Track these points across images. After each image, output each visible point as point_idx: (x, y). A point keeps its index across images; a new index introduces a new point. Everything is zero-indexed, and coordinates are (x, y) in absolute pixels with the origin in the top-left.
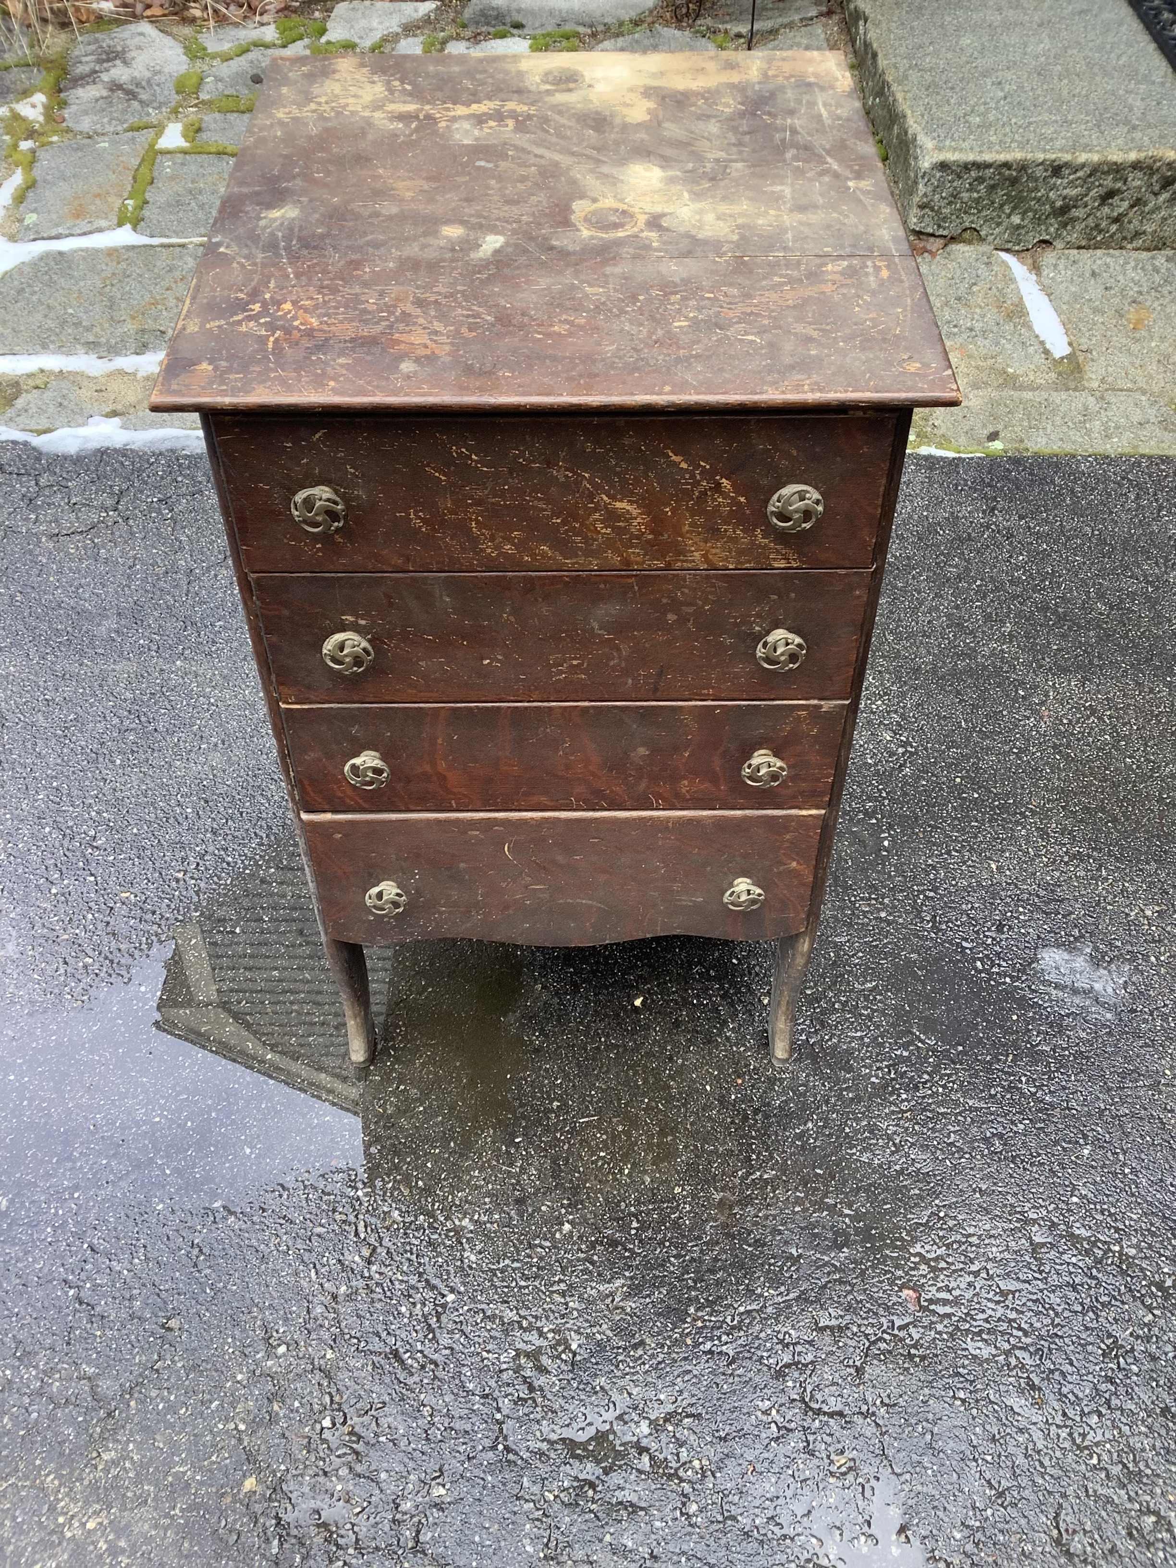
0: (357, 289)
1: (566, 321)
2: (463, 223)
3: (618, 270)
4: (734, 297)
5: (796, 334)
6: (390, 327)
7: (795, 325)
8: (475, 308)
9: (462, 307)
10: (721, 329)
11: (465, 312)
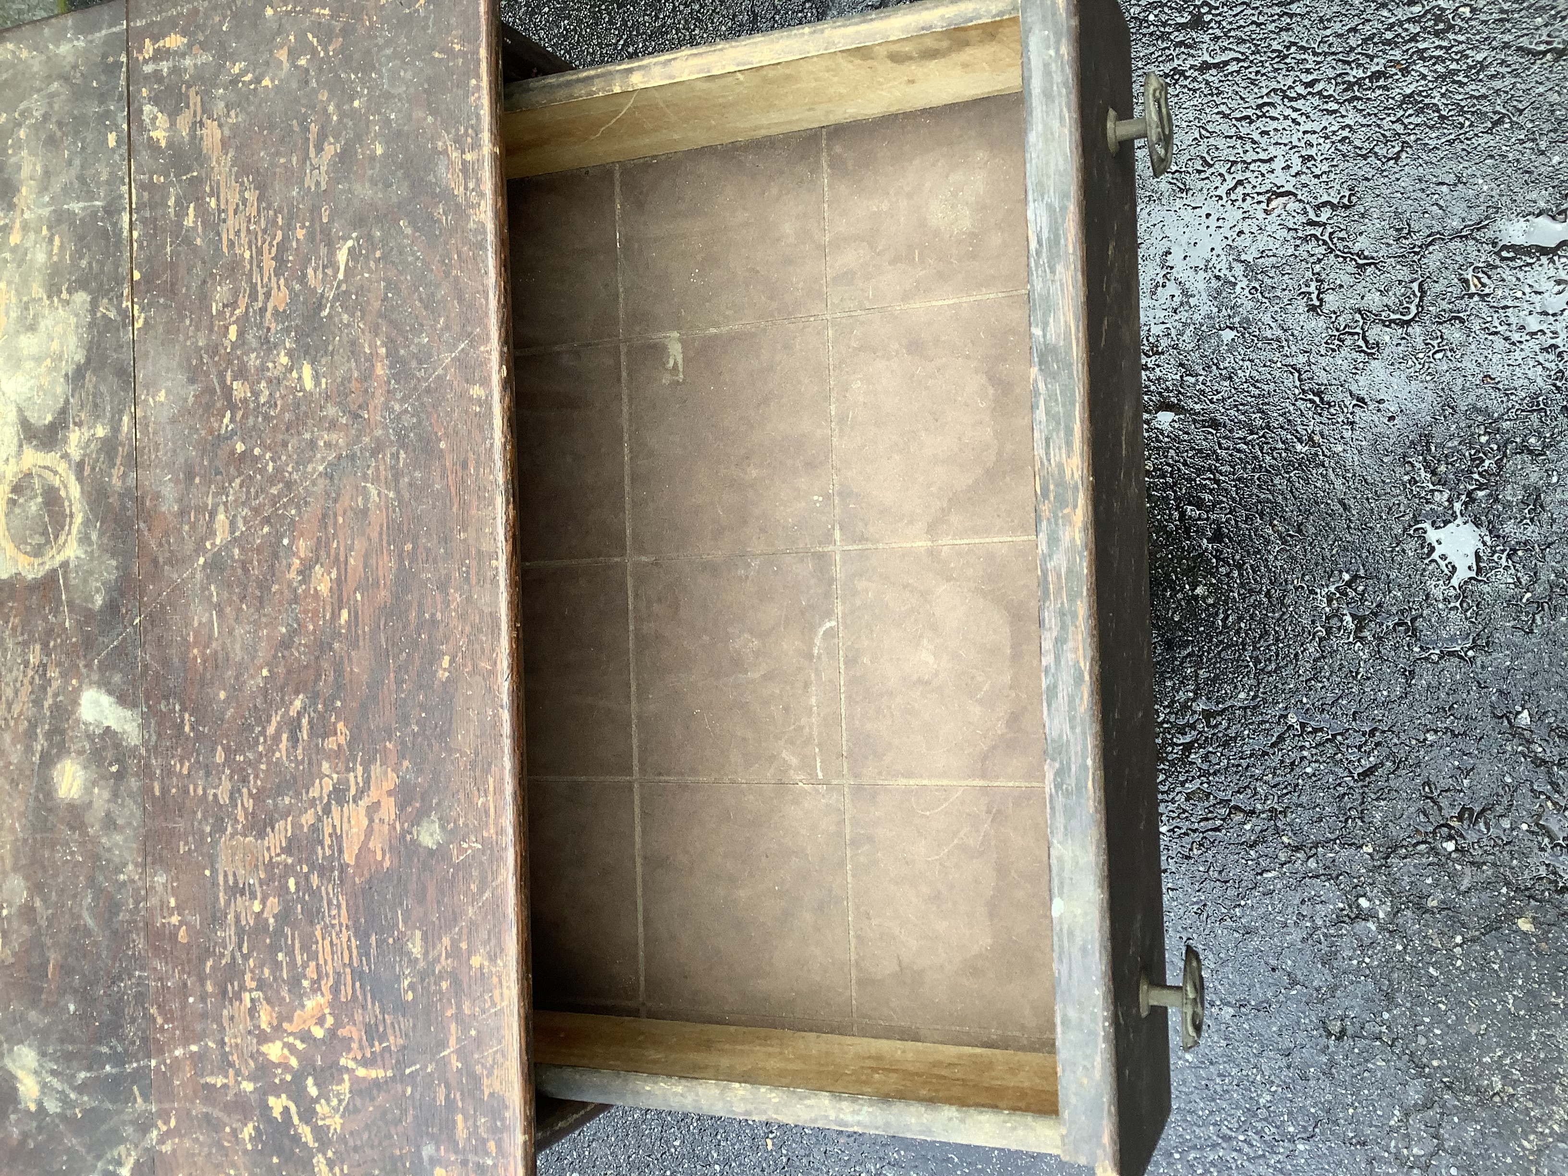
0: (228, 934)
1: (305, 572)
2: (48, 761)
3: (169, 492)
4: (235, 292)
5: (334, 181)
6: (324, 871)
7: (309, 182)
8: (271, 730)
9: (271, 751)
10: (320, 307)
11: (284, 744)
